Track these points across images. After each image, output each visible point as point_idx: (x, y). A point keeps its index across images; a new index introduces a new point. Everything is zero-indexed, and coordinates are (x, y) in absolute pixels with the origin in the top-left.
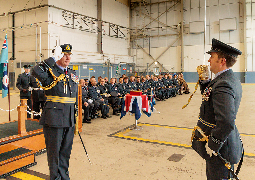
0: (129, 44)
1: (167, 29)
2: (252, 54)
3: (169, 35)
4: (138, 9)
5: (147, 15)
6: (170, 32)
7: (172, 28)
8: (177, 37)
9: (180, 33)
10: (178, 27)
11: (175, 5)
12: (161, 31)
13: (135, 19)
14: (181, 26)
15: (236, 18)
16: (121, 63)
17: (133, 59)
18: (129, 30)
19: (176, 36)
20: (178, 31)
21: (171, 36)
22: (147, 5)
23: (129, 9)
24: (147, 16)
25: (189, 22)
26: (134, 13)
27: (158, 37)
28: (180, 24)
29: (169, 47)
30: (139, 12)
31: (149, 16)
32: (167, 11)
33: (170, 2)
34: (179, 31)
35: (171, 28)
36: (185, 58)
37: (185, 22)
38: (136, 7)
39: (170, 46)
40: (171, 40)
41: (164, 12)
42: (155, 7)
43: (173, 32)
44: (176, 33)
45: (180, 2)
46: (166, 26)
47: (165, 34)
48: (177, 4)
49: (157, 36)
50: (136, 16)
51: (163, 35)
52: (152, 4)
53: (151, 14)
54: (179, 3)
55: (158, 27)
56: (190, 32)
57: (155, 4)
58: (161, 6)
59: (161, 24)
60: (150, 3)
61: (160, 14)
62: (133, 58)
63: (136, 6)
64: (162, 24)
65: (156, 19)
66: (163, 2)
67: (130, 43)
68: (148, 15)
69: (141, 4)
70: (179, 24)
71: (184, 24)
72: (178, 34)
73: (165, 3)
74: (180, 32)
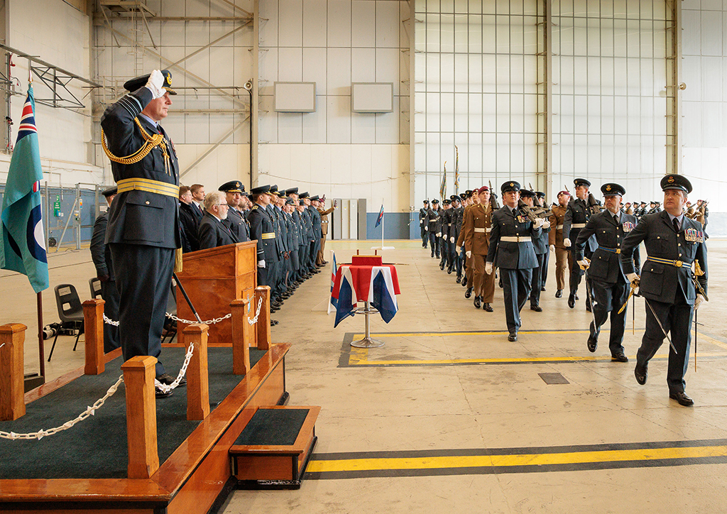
0: (90, 127)
1: (209, 95)
2: (426, 172)
3: (218, 111)
4: (118, 25)
5: (149, 48)
6: (217, 102)
7: (226, 94)
8: (238, 118)
9: (249, 110)
10: (244, 92)
11: (235, 31)
12: (194, 98)
13: (107, 55)
14: (251, 91)
15: (392, 84)
16: (81, 186)
17: (101, 174)
18: (88, 85)
19: (237, 115)
20: (244, 104)
21: (223, 114)
22: (151, 19)
23: (88, 23)
24: (149, 50)
25: (275, 83)
26: (106, 38)
27: (183, 113)
28: (250, 83)
29: (217, 145)
30: (123, 35)
31: (156, 52)
32: (210, 44)
33: (220, 21)
34: (246, 103)
35: (224, 92)
36: (261, 175)
37: (261, 81)
38: (112, 19)
39: (220, 143)
40: (221, 125)
41: (204, 47)
42: (177, 28)
43: (228, 105)
44: (237, 107)
45: (251, 24)
46: (208, 86)
47: (205, 107)
48: (240, 30)
49: (181, 112)
50: (112, 46)
51: (200, 111)
52: (167, 19)
53: (161, 46)
54: (246, 28)
55: (183, 86)
56: (278, 108)
57: (175, 21)
58: (194, 28)
59: (193, 80)
60: (159, 15)
61: (189, 51)
62: (102, 170)
63: (112, 17)
64: (194, 78)
65: (179, 65)
66: (200, 19)
67: (92, 126)
68: (152, 49)
69: (132, 14)
70: (248, 84)
71: (260, 86)
72: (242, 110)
73: (205, 22)
74: (249, 105)
